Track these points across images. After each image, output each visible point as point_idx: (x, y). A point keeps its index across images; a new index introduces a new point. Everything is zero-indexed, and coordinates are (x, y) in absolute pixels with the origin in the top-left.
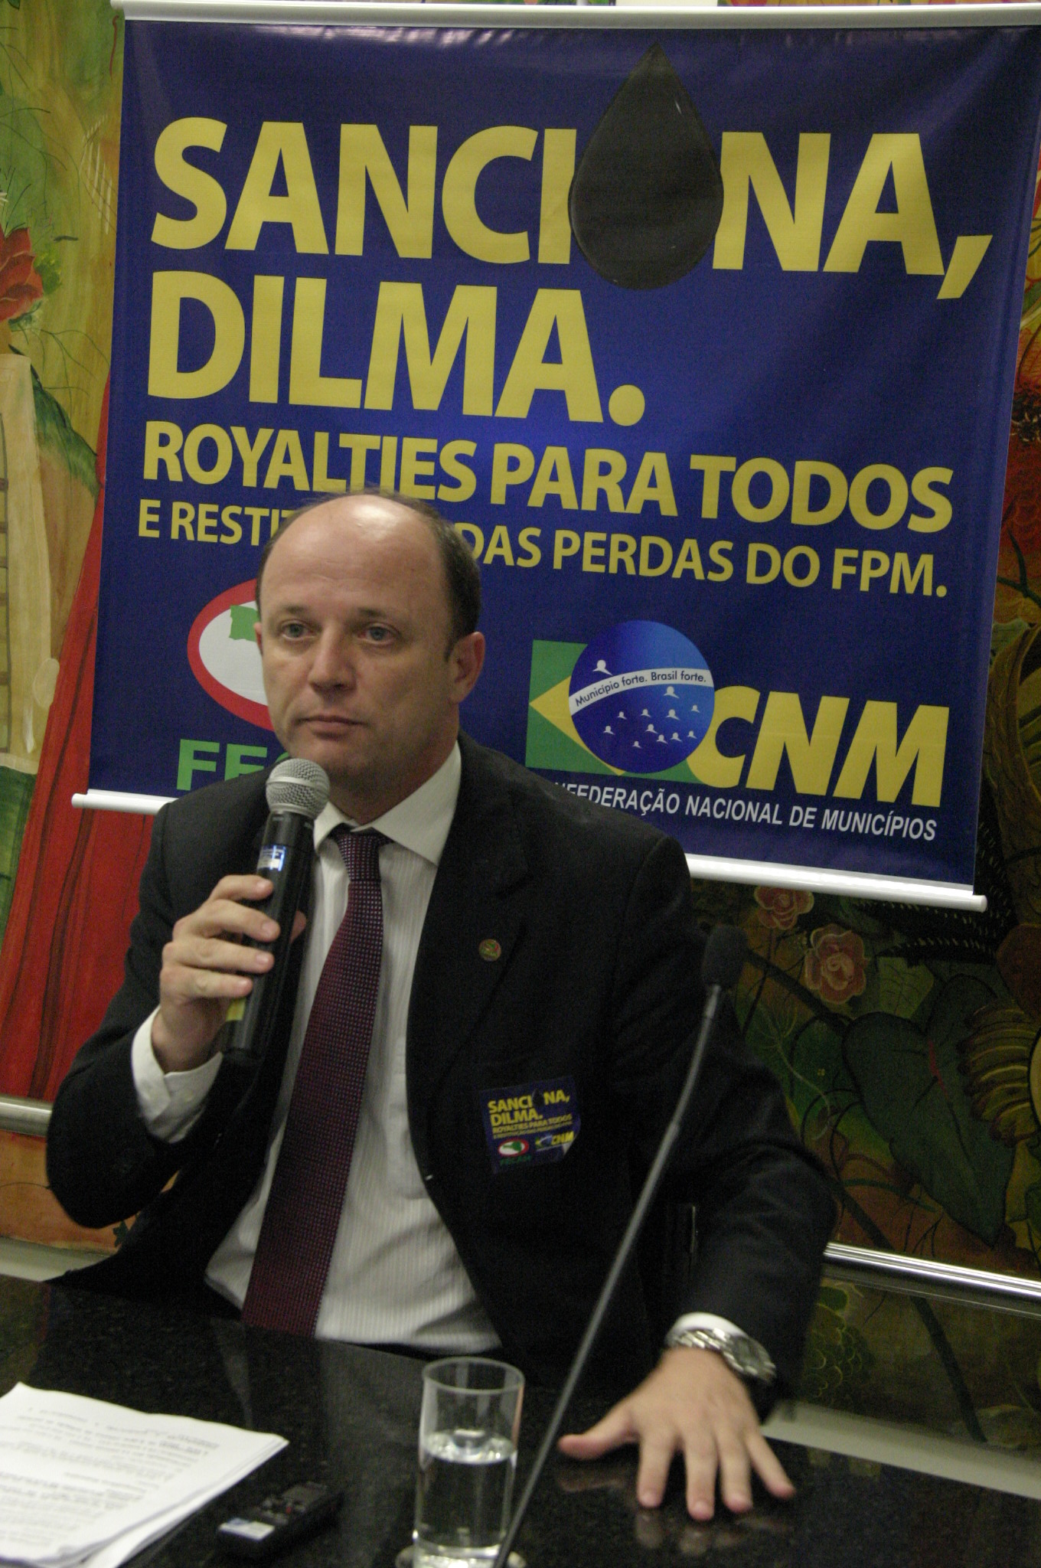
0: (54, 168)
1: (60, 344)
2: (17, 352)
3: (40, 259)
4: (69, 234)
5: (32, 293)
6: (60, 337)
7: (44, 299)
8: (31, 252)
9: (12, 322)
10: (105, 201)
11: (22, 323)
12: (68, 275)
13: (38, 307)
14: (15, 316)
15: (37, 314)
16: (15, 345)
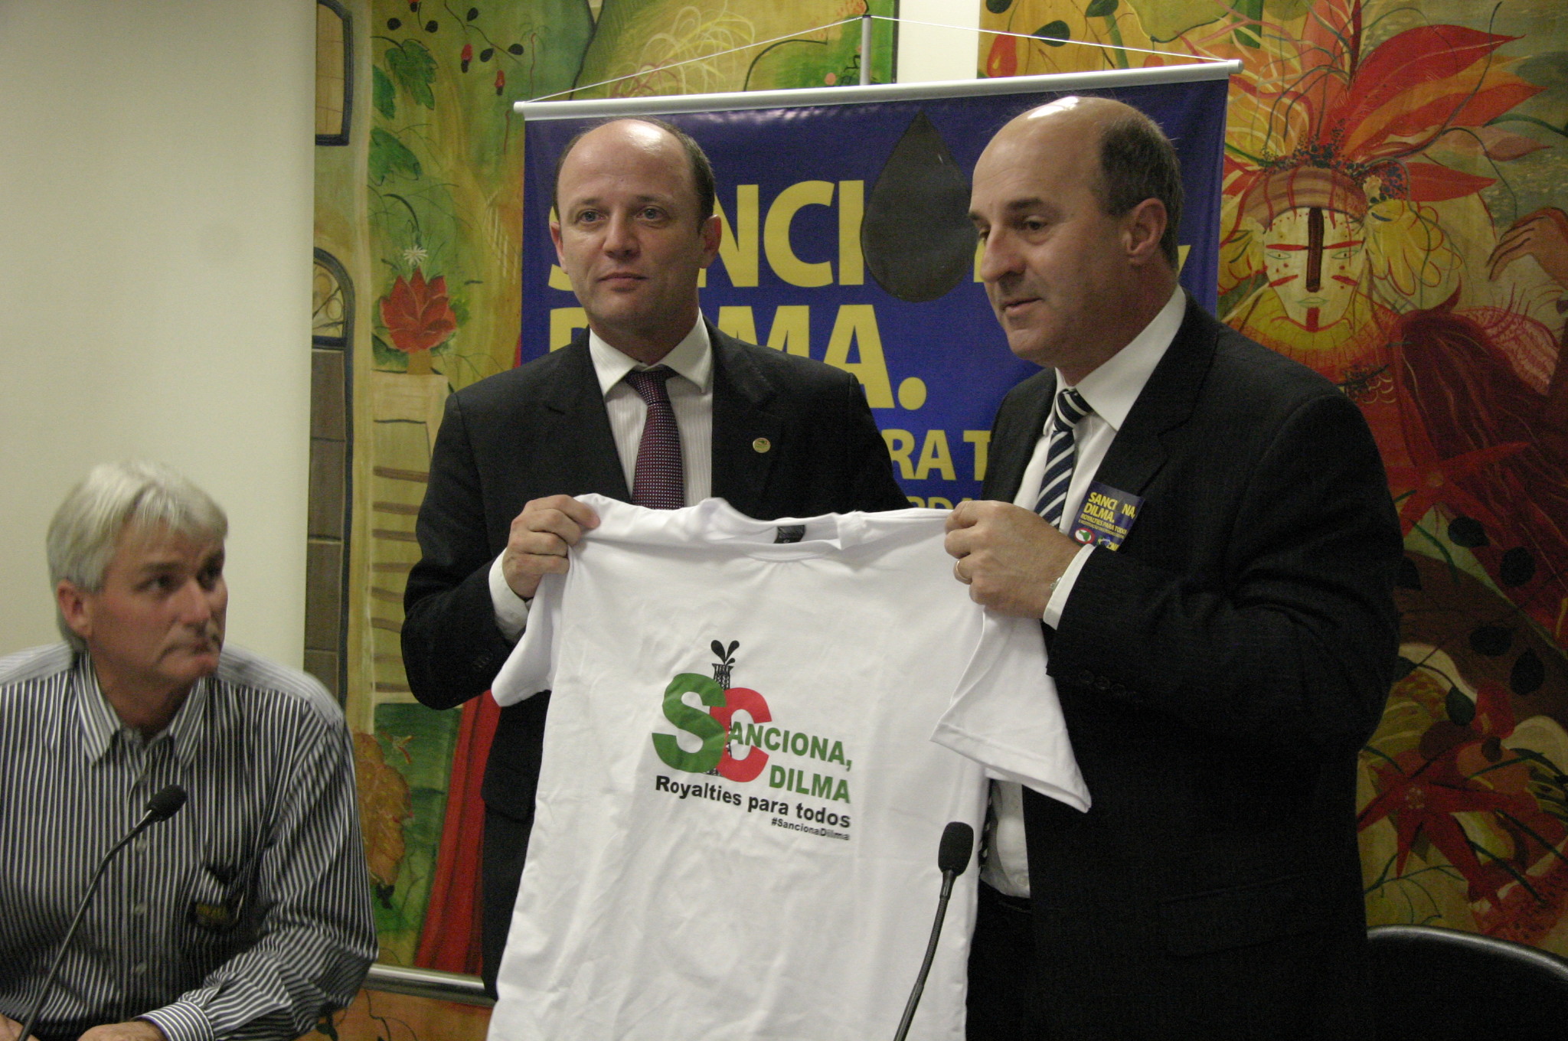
0: (463, 228)
1: (472, 366)
2: (436, 372)
3: (454, 299)
4: (475, 279)
5: (447, 326)
6: (470, 359)
7: (457, 331)
8: (446, 295)
9: (432, 350)
10: (502, 252)
11: (441, 350)
12: (476, 311)
13: (453, 336)
14: (436, 344)
15: (452, 342)
16: (434, 367)
